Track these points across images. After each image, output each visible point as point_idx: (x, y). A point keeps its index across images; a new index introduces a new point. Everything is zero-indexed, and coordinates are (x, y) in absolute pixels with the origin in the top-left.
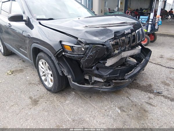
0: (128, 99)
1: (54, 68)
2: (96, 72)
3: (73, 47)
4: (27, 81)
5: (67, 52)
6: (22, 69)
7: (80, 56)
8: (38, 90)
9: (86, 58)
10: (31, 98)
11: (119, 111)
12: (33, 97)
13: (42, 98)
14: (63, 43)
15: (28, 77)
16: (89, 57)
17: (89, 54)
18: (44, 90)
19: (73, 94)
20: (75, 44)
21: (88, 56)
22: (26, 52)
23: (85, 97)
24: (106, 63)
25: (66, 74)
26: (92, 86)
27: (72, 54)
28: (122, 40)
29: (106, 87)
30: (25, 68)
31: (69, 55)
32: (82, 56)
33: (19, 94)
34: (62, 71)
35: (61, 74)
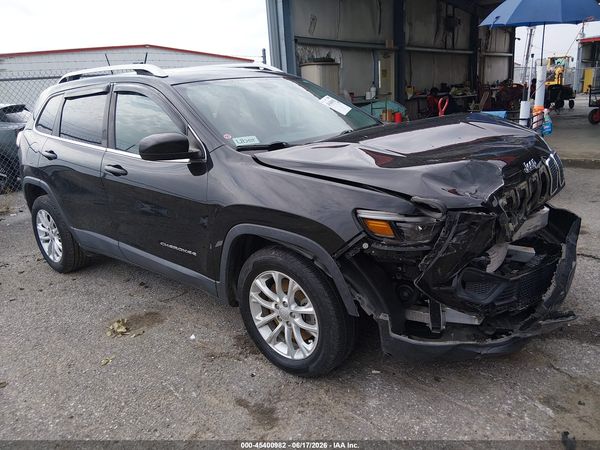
0: (556, 371)
1: (326, 295)
2: (462, 295)
3: (395, 222)
4: (196, 348)
5: (379, 242)
6: (153, 310)
7: (420, 248)
8: (253, 376)
9: (440, 254)
10: (241, 402)
11: (550, 412)
12: (249, 400)
13: (279, 400)
14: (363, 214)
15: (193, 337)
16: (448, 249)
17: (447, 241)
18: (271, 374)
19: (376, 374)
20: (406, 216)
21: (444, 249)
22: (195, 254)
23: (423, 383)
24: (489, 262)
25: (369, 312)
26: (458, 343)
27: (395, 246)
28: (520, 191)
29: (494, 342)
30: (164, 307)
31: (386, 248)
32: (426, 248)
33: (194, 395)
34: (356, 302)
35: (353, 312)
